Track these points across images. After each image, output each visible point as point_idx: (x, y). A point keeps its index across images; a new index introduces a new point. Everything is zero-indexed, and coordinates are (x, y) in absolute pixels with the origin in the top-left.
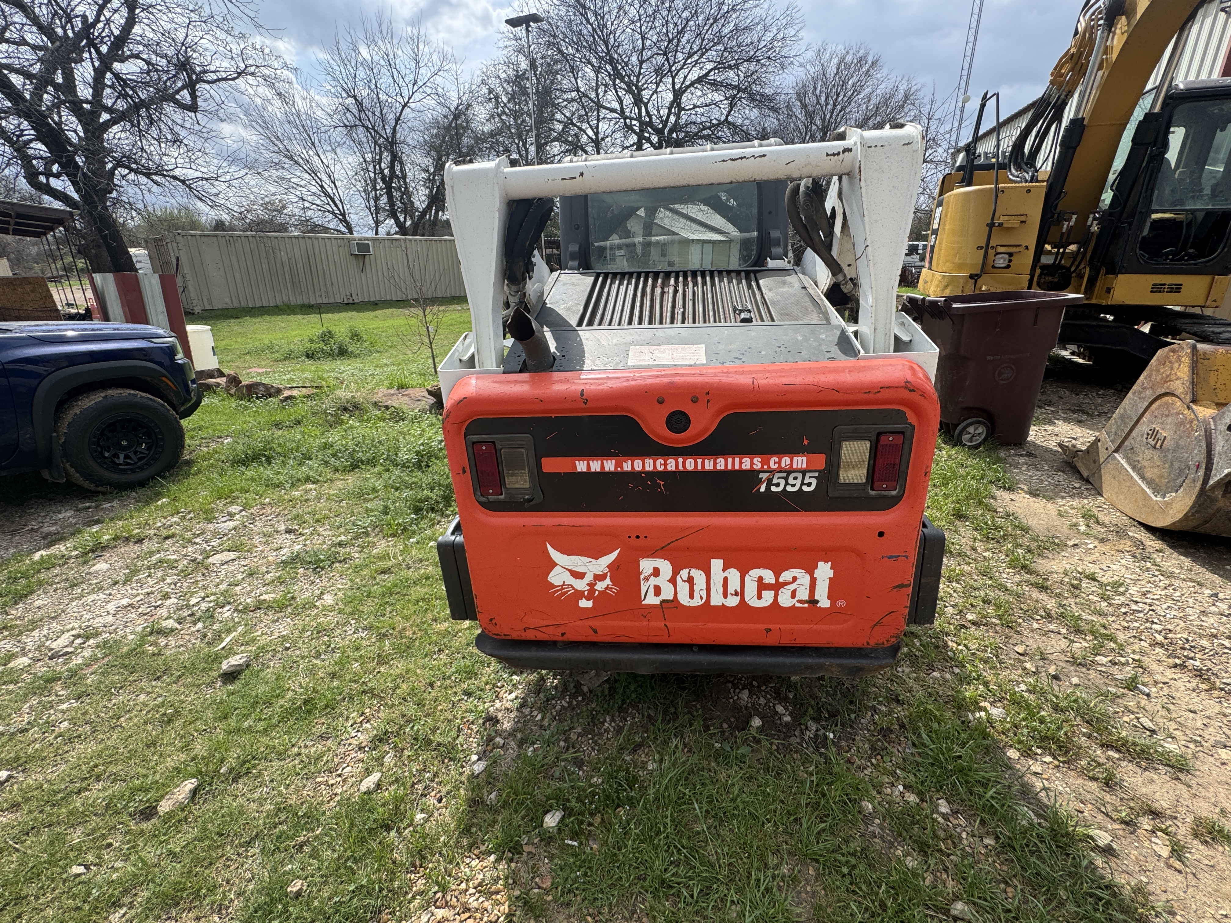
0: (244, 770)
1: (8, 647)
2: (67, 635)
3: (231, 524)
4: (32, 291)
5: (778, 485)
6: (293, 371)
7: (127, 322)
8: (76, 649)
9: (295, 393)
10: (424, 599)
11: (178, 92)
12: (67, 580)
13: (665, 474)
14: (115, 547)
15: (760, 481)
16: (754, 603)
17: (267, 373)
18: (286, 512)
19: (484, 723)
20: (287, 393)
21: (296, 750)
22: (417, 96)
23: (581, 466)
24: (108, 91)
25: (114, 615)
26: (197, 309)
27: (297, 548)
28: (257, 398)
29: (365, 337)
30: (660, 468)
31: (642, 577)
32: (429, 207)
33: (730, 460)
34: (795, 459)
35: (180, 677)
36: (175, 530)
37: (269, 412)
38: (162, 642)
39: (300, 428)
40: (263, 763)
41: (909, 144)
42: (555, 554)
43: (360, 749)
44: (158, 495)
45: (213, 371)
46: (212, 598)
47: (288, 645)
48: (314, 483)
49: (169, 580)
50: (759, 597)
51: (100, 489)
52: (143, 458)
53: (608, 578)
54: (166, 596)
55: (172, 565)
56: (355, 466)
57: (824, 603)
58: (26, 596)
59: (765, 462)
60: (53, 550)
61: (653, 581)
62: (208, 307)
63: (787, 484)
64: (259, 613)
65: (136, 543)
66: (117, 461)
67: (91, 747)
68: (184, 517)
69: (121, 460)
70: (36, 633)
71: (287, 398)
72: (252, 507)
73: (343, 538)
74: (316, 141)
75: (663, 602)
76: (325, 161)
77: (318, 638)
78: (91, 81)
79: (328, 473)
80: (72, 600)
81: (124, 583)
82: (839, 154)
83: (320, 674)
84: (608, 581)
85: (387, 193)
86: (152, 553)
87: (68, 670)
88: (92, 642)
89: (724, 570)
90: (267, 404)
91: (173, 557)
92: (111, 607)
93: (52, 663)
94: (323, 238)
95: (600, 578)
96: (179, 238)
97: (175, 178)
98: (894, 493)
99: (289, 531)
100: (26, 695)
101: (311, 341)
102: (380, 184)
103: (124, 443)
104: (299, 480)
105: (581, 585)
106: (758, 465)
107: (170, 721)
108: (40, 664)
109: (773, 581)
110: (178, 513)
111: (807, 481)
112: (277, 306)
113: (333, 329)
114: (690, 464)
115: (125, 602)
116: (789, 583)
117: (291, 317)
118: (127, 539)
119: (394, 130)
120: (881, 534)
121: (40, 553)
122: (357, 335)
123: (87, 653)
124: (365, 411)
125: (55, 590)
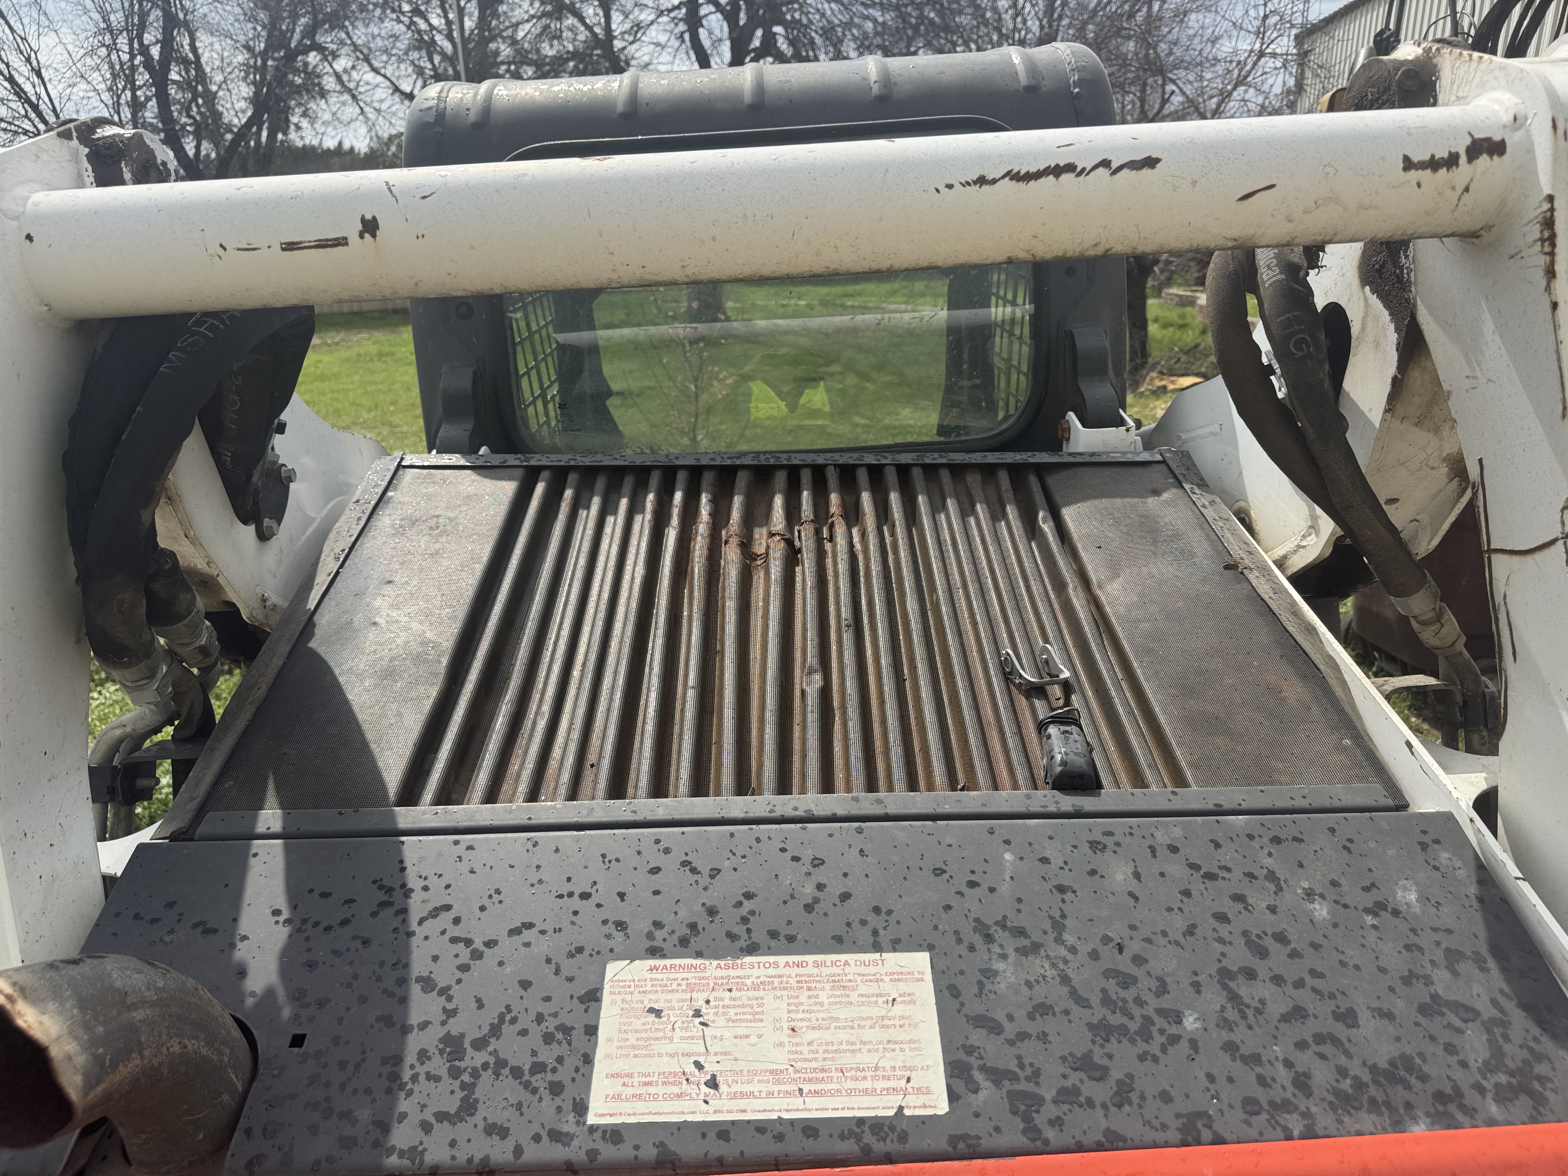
32: (254, 121)
82: (1452, 161)
85: (158, 95)
102: (142, 77)
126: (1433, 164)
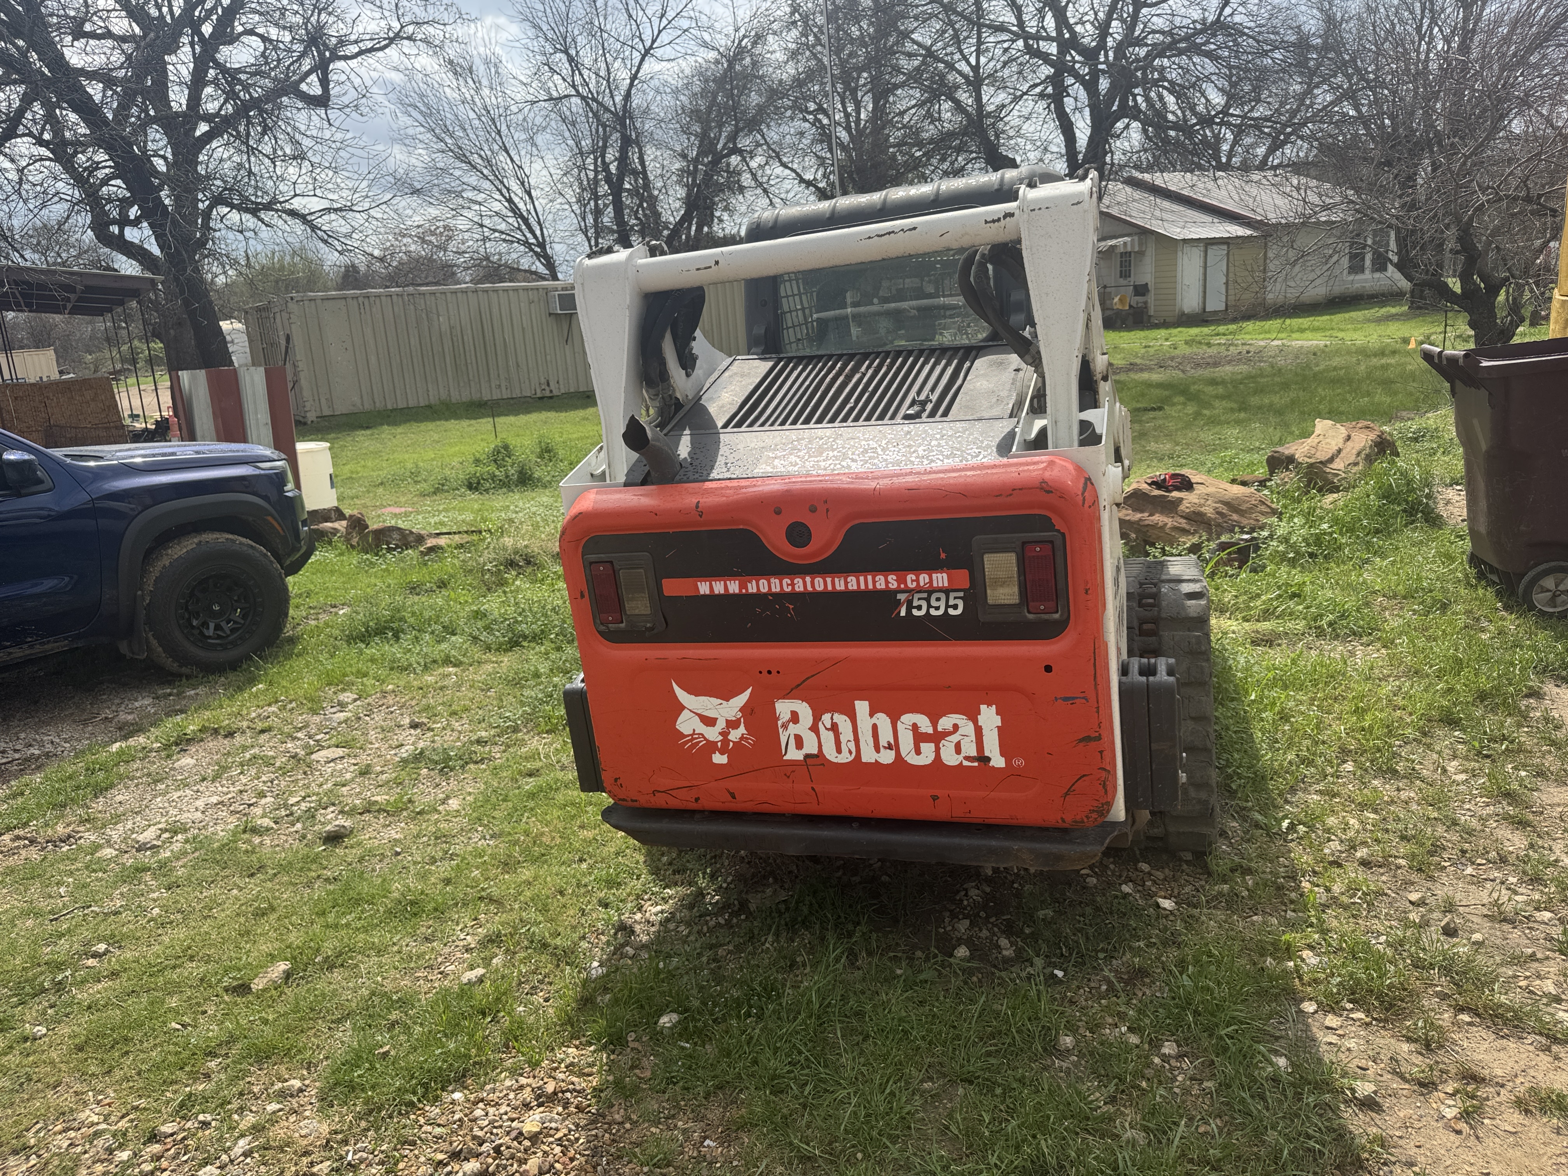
0: (340, 961)
1: (92, 838)
2: (152, 829)
3: (342, 716)
4: (93, 400)
5: (919, 608)
6: (446, 510)
7: (219, 439)
8: (164, 842)
9: (442, 541)
10: (573, 804)
11: (303, 79)
12: (149, 775)
13: (794, 596)
14: (202, 740)
15: (898, 603)
16: (913, 759)
17: (406, 515)
18: (414, 703)
19: (616, 934)
20: (430, 543)
21: (396, 948)
22: (665, 37)
23: (704, 588)
24: (209, 90)
25: (203, 812)
26: (311, 416)
27: (421, 744)
28: (389, 550)
29: (561, 453)
30: (788, 589)
31: (780, 723)
32: (686, 218)
33: (862, 579)
34: (934, 576)
35: (275, 875)
36: (274, 721)
37: (403, 569)
38: (257, 840)
39: (444, 592)
40: (360, 957)
41: (1079, 203)
42: (682, 695)
43: (467, 951)
44: (252, 681)
45: (329, 510)
46: (314, 798)
47: (399, 850)
48: (455, 666)
49: (264, 778)
50: (918, 752)
51: (184, 670)
52: (237, 629)
53: (742, 725)
54: (262, 795)
55: (268, 762)
56: (514, 643)
57: (998, 761)
58: (106, 789)
59: (901, 580)
60: (131, 742)
61: (793, 729)
62: (327, 412)
63: (929, 606)
64: (366, 817)
65: (226, 736)
66: (206, 633)
67: (181, 933)
68: (284, 707)
69: (211, 632)
70: (120, 826)
71: (432, 549)
72: (371, 696)
73: (484, 734)
74: (504, 128)
75: (807, 756)
76: (516, 158)
77: (435, 845)
78: (188, 78)
79: (476, 653)
80: (155, 797)
81: (213, 781)
82: (999, 220)
83: (433, 880)
84: (742, 730)
85: (614, 202)
86: (245, 748)
87: (159, 862)
88: (180, 836)
89: (871, 715)
90: (402, 560)
91: (271, 753)
92: (200, 803)
93: (140, 855)
94: (506, 290)
95: (732, 724)
96: (292, 305)
97: (293, 213)
98: (1056, 616)
99: (414, 726)
100: (115, 882)
101: (477, 461)
102: (603, 189)
103: (216, 608)
104: (435, 661)
105: (713, 734)
106: (893, 585)
107: (263, 914)
108: (127, 856)
109: (930, 730)
110: (277, 702)
111: (951, 602)
112: (429, 407)
113: (512, 442)
114: (819, 584)
115: (214, 799)
116: (950, 733)
117: (452, 424)
118: (216, 731)
119: (628, 96)
120: (1048, 669)
121: (118, 745)
122: (548, 451)
123: (176, 847)
124: (541, 567)
125: (137, 786)
126: (994, 221)
